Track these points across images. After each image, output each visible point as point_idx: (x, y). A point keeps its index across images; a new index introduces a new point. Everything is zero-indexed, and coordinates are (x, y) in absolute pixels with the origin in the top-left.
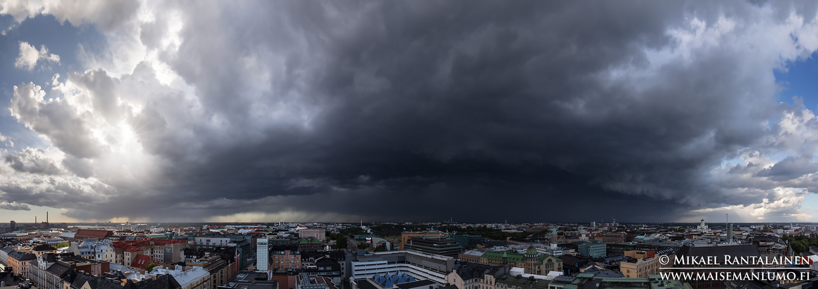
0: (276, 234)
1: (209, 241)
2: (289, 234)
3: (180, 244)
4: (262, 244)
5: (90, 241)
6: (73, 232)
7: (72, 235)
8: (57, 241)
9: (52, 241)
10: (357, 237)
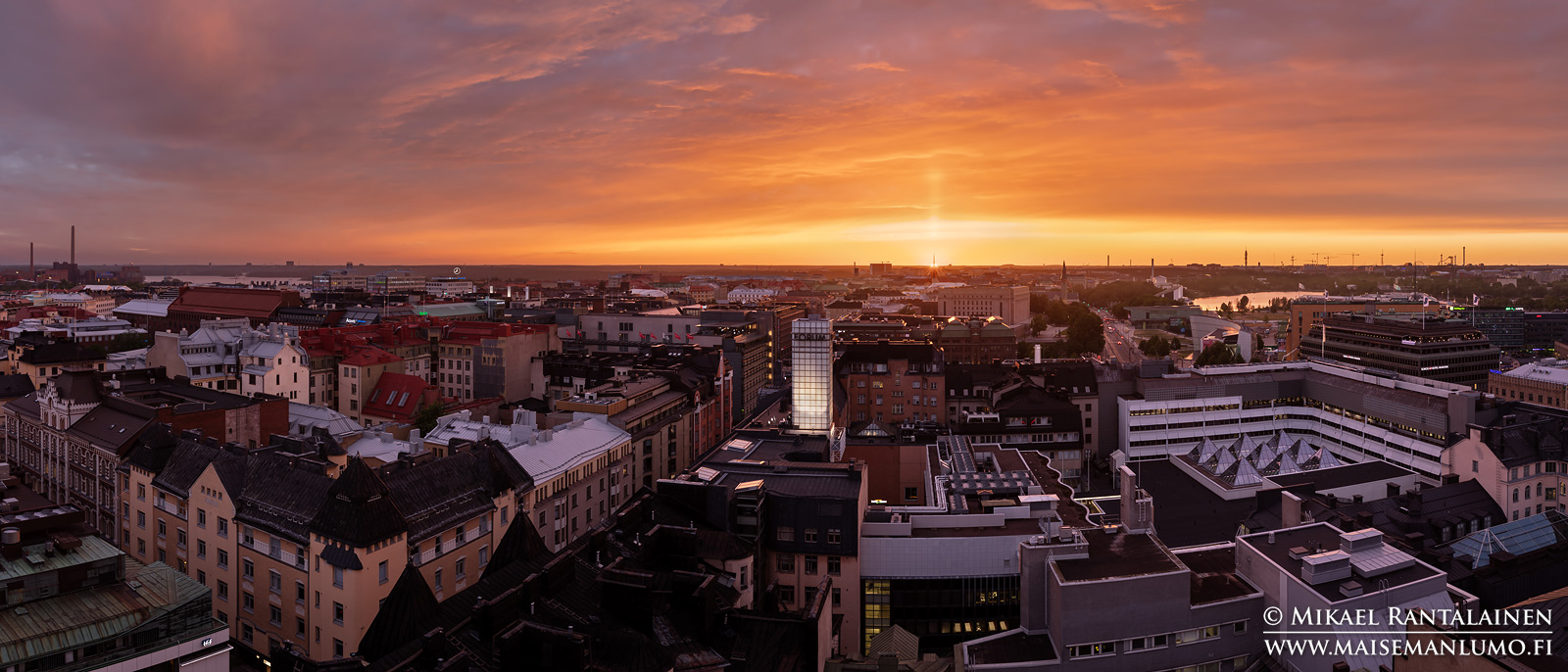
0: (859, 306)
1: (630, 327)
2: (902, 306)
3: (530, 336)
4: (809, 338)
5: (222, 327)
6: (162, 295)
7: (159, 308)
8: (107, 328)
9: (87, 329)
10: (1138, 313)
